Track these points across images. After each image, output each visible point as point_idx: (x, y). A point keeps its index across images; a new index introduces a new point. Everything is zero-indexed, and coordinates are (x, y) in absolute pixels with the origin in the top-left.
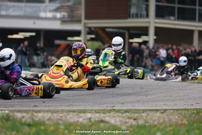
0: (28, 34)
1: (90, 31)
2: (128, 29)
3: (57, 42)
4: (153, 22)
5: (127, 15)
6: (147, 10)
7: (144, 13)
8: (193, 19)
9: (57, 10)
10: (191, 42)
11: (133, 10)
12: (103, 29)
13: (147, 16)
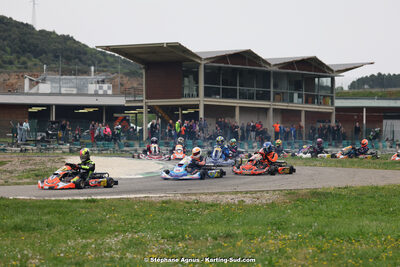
0: (91, 110)
1: (149, 107)
2: (181, 106)
3: (116, 115)
4: (202, 101)
5: (181, 96)
6: (197, 90)
7: (195, 93)
8: (234, 97)
9: (103, 82)
10: (233, 116)
11: (186, 92)
12: (160, 106)
13: (198, 96)
